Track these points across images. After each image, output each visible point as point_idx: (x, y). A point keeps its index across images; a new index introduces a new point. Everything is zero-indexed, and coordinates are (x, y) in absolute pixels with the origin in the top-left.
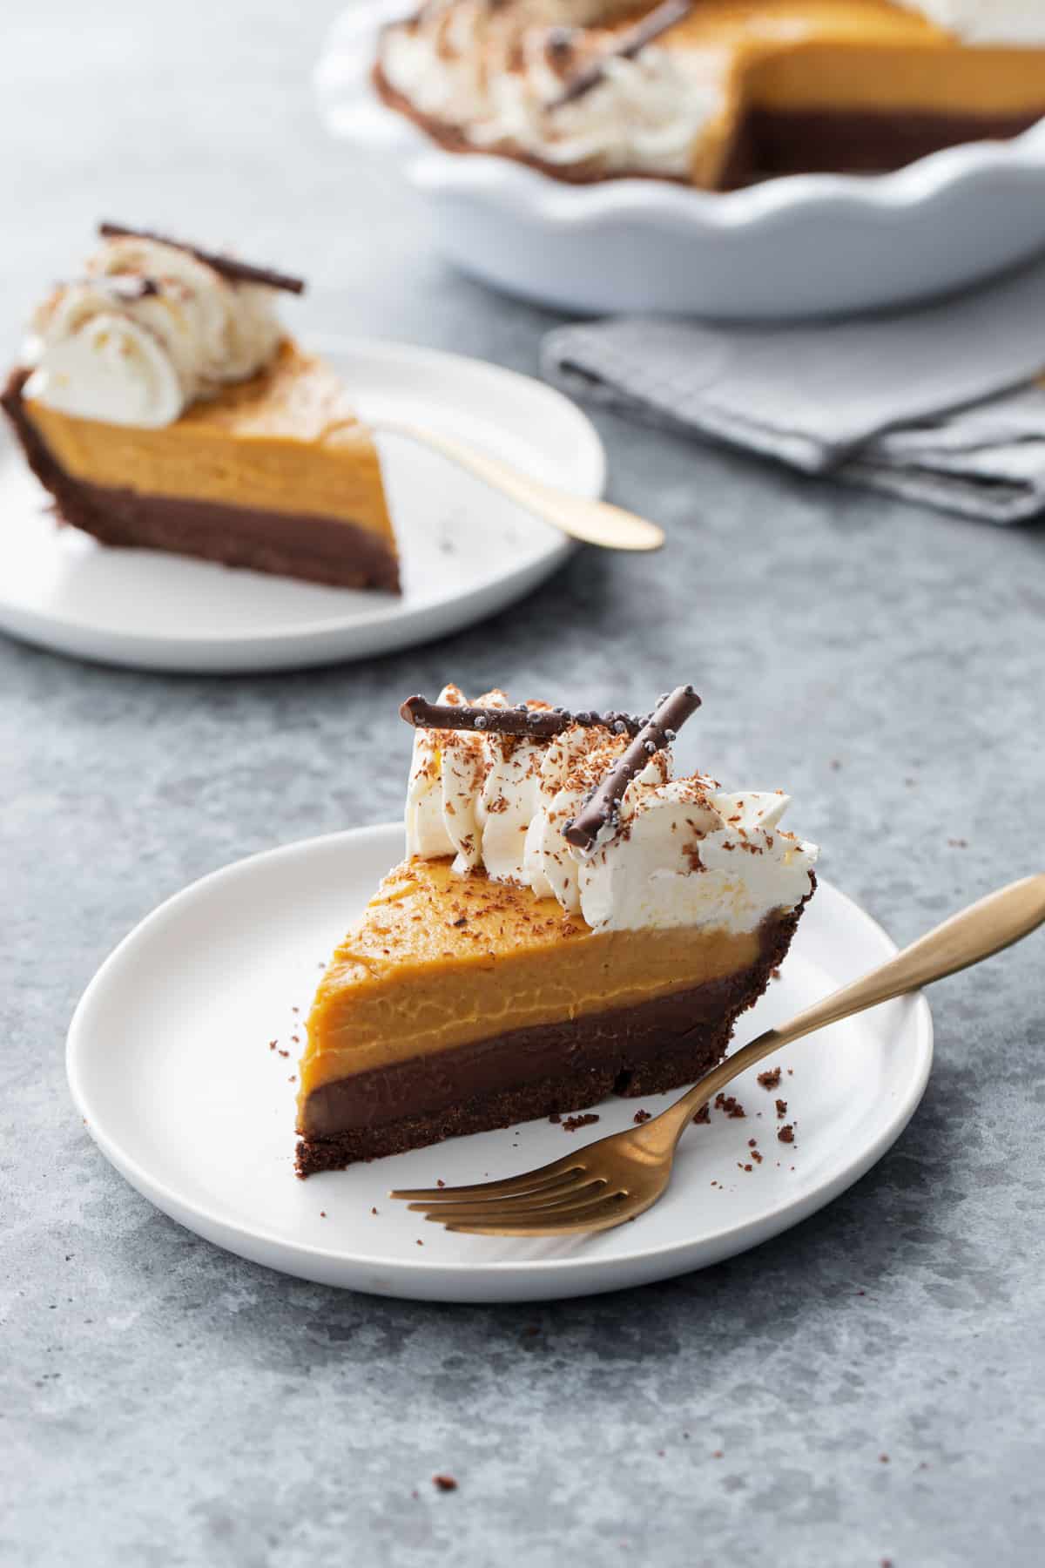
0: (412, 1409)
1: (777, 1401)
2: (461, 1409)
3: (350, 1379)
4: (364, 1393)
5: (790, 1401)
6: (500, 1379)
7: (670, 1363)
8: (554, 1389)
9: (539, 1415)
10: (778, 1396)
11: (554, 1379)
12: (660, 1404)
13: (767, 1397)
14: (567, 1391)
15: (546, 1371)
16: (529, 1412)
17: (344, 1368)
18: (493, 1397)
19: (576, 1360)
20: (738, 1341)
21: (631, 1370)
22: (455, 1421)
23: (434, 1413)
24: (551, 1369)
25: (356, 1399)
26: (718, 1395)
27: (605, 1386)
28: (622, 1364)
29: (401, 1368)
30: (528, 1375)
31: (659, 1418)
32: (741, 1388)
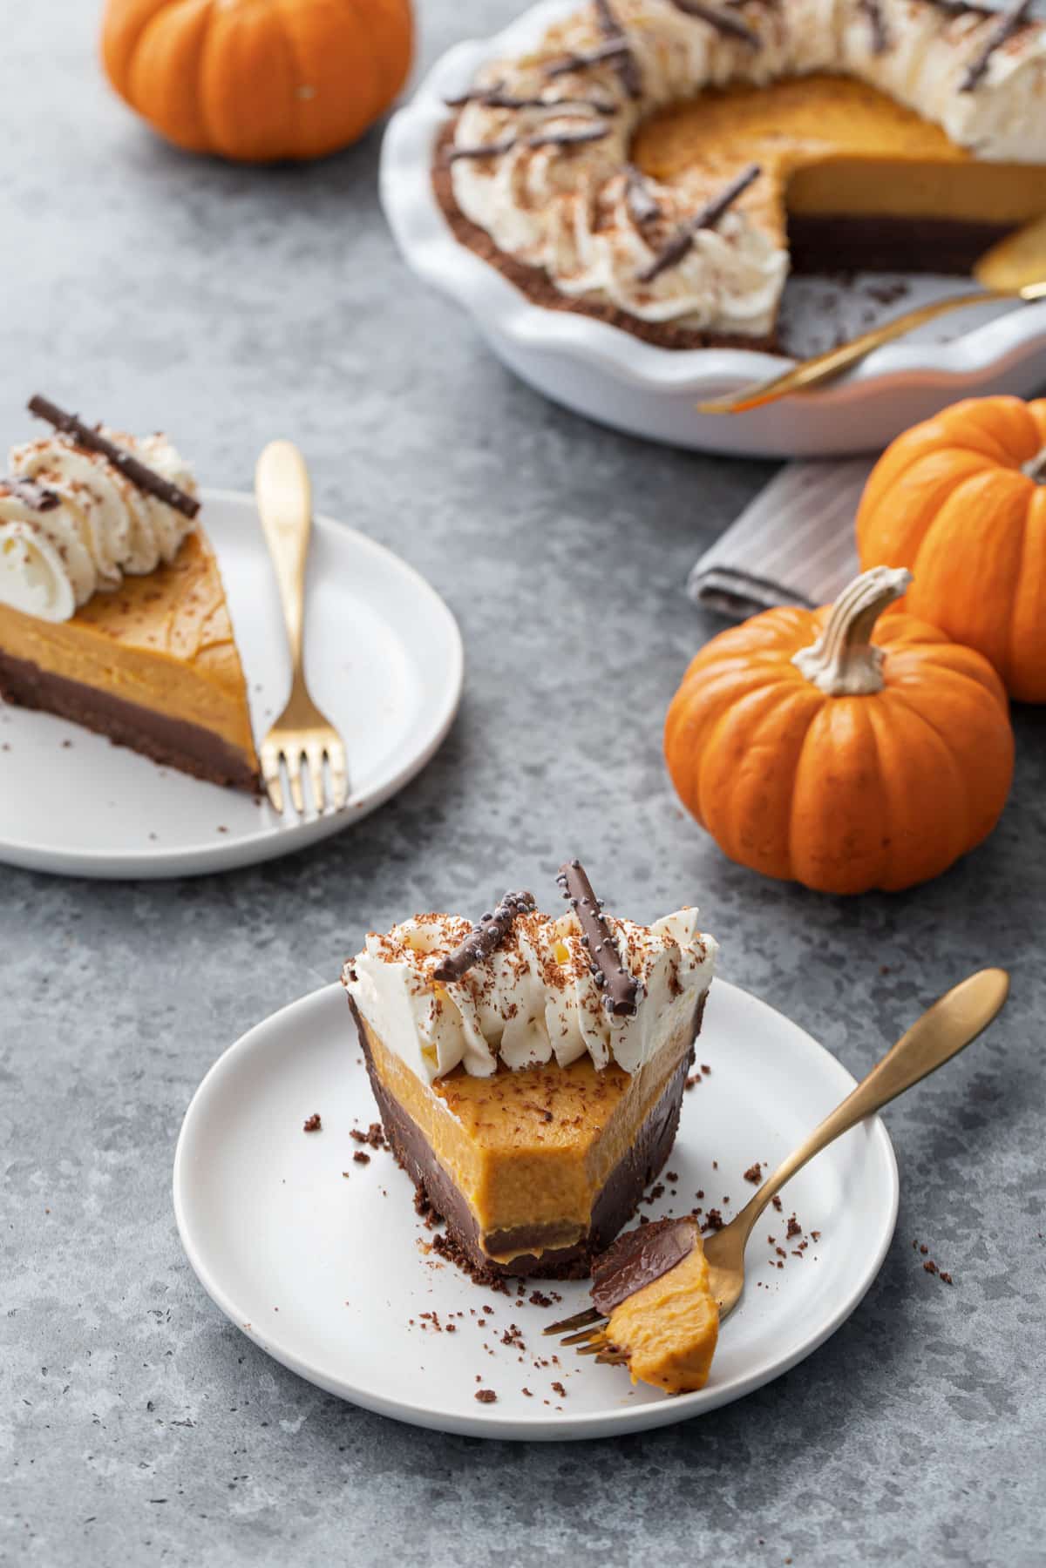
0: (538, 1514)
1: (833, 1509)
2: (577, 1514)
3: (485, 1484)
4: (498, 1498)
5: (843, 1510)
6: (606, 1486)
7: (743, 1471)
8: (651, 1496)
9: (641, 1520)
10: (833, 1505)
11: (650, 1486)
12: (739, 1511)
13: (825, 1506)
14: (662, 1497)
15: (644, 1478)
16: (633, 1518)
17: (479, 1473)
18: (602, 1504)
19: (666, 1468)
20: (797, 1449)
21: (712, 1477)
22: (573, 1526)
23: (556, 1518)
24: (648, 1476)
25: (492, 1504)
26: (783, 1504)
27: (692, 1493)
28: (705, 1472)
29: (525, 1474)
30: (628, 1482)
31: (739, 1525)
32: (802, 1496)
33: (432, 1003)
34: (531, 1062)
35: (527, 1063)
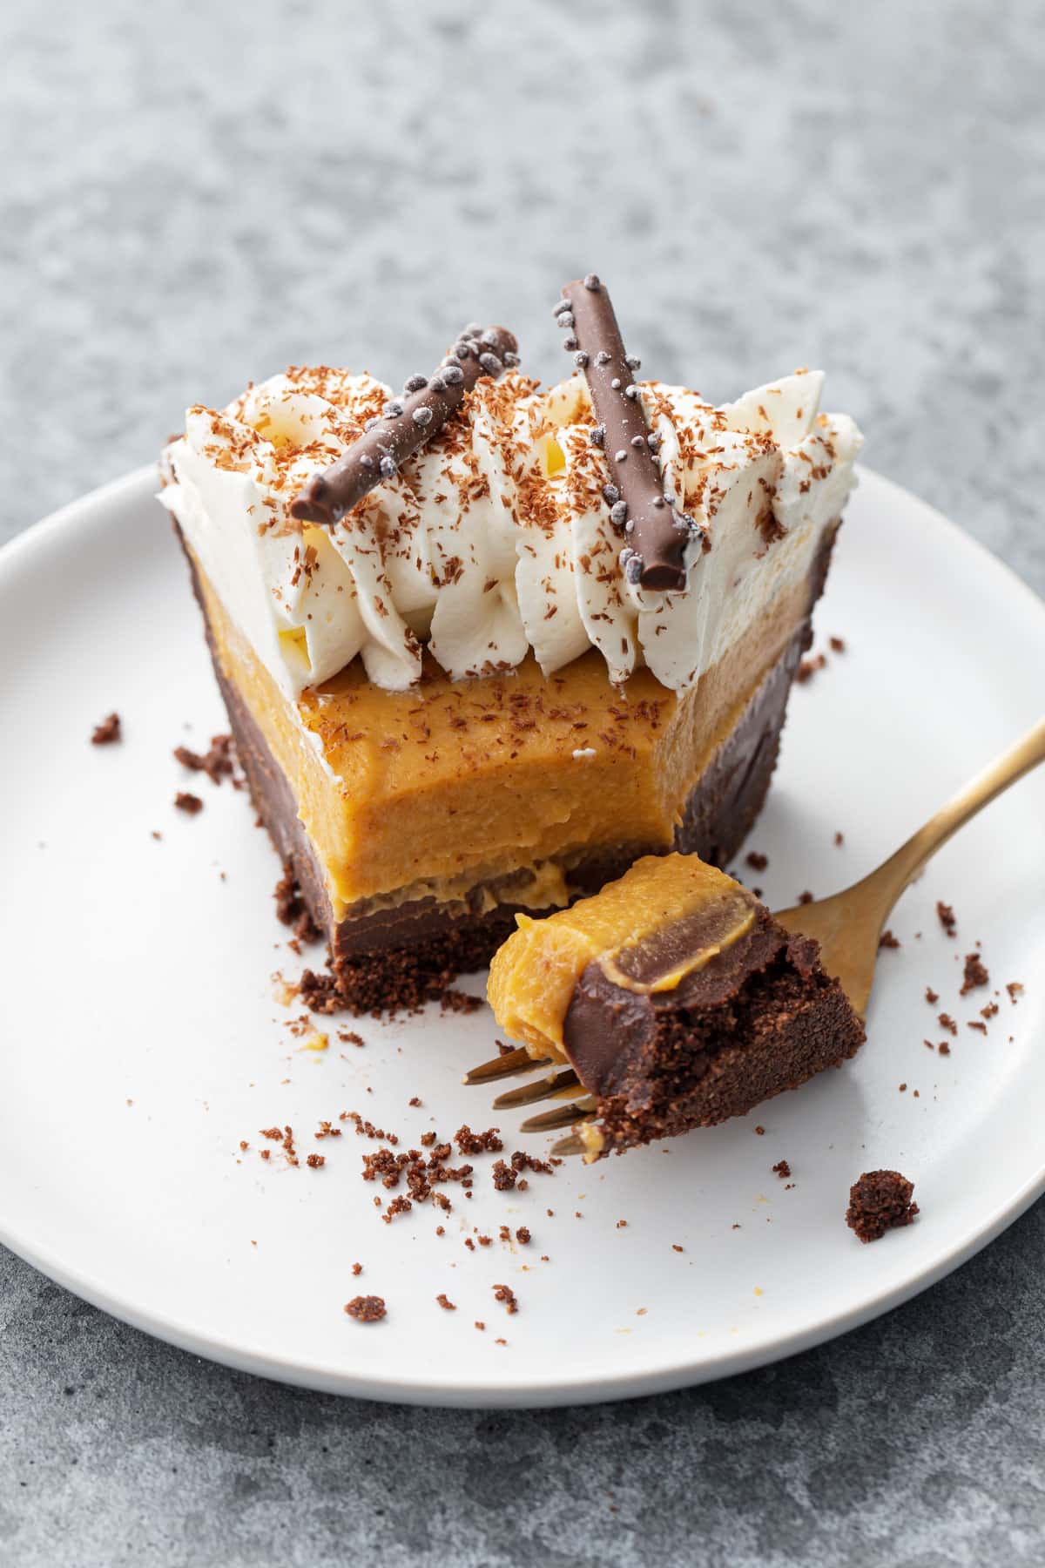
0: (436, 1525)
1: (994, 1506)
2: (510, 1524)
3: (337, 1463)
4: (361, 1492)
5: (1013, 1507)
6: (566, 1463)
7: (824, 1428)
8: (650, 1483)
9: (631, 1535)
10: (993, 1497)
11: (647, 1463)
12: (815, 1513)
13: (977, 1499)
14: (671, 1485)
15: (637, 1445)
16: (616, 1532)
17: (326, 1440)
18: (558, 1502)
19: (680, 1422)
20: (925, 1381)
21: (765, 1442)
22: (502, 1549)
23: (470, 1533)
24: (645, 1441)
25: (352, 1505)
26: (899, 1496)
27: (727, 1476)
28: (752, 1431)
29: (414, 1439)
30: (608, 1454)
31: (816, 1542)
32: (934, 1479)
33: (297, 554)
34: (488, 663)
35: (481, 665)
